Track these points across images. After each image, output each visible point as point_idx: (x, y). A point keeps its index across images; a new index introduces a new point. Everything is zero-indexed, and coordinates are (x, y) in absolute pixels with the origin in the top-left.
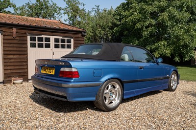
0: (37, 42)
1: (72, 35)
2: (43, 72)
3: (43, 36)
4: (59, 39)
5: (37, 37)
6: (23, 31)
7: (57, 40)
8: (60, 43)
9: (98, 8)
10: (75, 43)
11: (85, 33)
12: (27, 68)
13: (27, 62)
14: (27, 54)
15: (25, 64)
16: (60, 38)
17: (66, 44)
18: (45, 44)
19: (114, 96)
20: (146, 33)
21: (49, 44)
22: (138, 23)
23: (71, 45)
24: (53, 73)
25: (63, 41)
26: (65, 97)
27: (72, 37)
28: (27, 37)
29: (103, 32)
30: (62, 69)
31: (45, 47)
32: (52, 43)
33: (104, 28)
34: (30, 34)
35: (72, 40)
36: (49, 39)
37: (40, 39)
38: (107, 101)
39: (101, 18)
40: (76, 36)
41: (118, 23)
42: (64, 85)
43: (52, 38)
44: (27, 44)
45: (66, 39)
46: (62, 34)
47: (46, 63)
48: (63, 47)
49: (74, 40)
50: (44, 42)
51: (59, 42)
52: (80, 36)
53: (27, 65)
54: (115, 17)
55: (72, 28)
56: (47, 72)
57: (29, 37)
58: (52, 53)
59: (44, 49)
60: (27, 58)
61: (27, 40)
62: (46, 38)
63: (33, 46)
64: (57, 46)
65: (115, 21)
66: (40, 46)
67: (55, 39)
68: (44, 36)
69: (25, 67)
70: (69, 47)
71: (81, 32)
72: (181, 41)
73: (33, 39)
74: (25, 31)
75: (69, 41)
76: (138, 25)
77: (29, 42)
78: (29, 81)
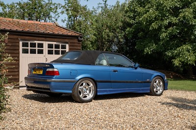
0: (29, 48)
1: (67, 40)
2: (34, 73)
3: (35, 42)
4: (53, 45)
5: (29, 42)
6: (15, 37)
7: (50, 46)
8: (54, 49)
9: (105, 4)
10: (70, 49)
11: (81, 37)
13: (18, 68)
14: (19, 61)
16: (54, 43)
17: (60, 49)
18: (38, 50)
19: (88, 91)
20: (164, 35)
21: (43, 50)
23: (65, 51)
24: (42, 73)
25: (57, 47)
26: (49, 89)
27: (67, 43)
28: (19, 43)
30: (47, 70)
31: (38, 53)
32: (45, 49)
34: (22, 40)
35: (67, 46)
36: (42, 44)
37: (33, 45)
38: (82, 94)
39: (109, 16)
40: (72, 41)
42: (48, 80)
43: (46, 44)
44: (19, 50)
45: (60, 44)
46: (56, 40)
47: (37, 66)
48: (57, 53)
49: (70, 46)
50: (37, 48)
51: (53, 48)
52: (76, 41)
54: (128, 14)
55: (68, 32)
57: (21, 43)
59: (37, 55)
60: (18, 64)
61: (19, 46)
62: (39, 44)
63: (25, 51)
64: (50, 52)
65: (128, 20)
66: (33, 52)
67: (49, 45)
68: (37, 42)
69: (16, 74)
70: (64, 53)
71: (77, 37)
73: (25, 45)
74: (17, 36)
75: (64, 47)
76: (154, 25)
77: (21, 48)
78: (20, 88)
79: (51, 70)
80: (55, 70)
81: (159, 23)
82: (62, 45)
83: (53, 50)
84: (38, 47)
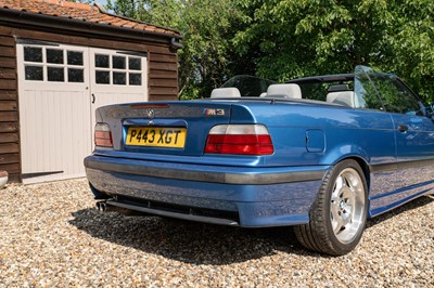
0: (45, 64)
1: (143, 47)
2: (133, 141)
3: (61, 47)
4: (107, 57)
5: (44, 48)
7: (101, 61)
8: (111, 70)
10: (151, 70)
11: (178, 40)
12: (18, 143)
13: (16, 123)
14: (16, 100)
15: (10, 129)
16: (111, 53)
17: (127, 71)
18: (70, 70)
19: (348, 210)
20: (325, 45)
21: (81, 71)
22: (303, 17)
23: (140, 75)
25: (119, 63)
27: (144, 53)
28: (14, 47)
29: (205, 45)
30: (216, 130)
31: (69, 81)
32: (89, 68)
33: (207, 34)
34: (24, 39)
35: (144, 61)
36: (80, 55)
37: (55, 56)
40: (155, 49)
41: (246, 18)
43: (89, 54)
44: (14, 68)
45: (127, 57)
46: (115, 43)
48: (119, 79)
49: (150, 62)
50: (66, 66)
51: (107, 66)
52: (165, 50)
53: (17, 132)
55: (141, 25)
56: (156, 140)
57: (20, 48)
58: (88, 99)
59: (66, 84)
60: (16, 111)
61: (14, 58)
62: (71, 54)
63: (35, 74)
64: (102, 78)
66: (56, 76)
67: (97, 56)
68: (65, 48)
69: (11, 139)
70: (135, 80)
71: (169, 38)
72: (422, 64)
73: (32, 55)
74: (8, 29)
75: (135, 65)
76: (305, 25)
77: (21, 63)
78: (25, 181)
79: (234, 130)
80: (259, 130)
81: (316, 19)
82: (130, 60)
83: (108, 73)
84: (69, 63)
